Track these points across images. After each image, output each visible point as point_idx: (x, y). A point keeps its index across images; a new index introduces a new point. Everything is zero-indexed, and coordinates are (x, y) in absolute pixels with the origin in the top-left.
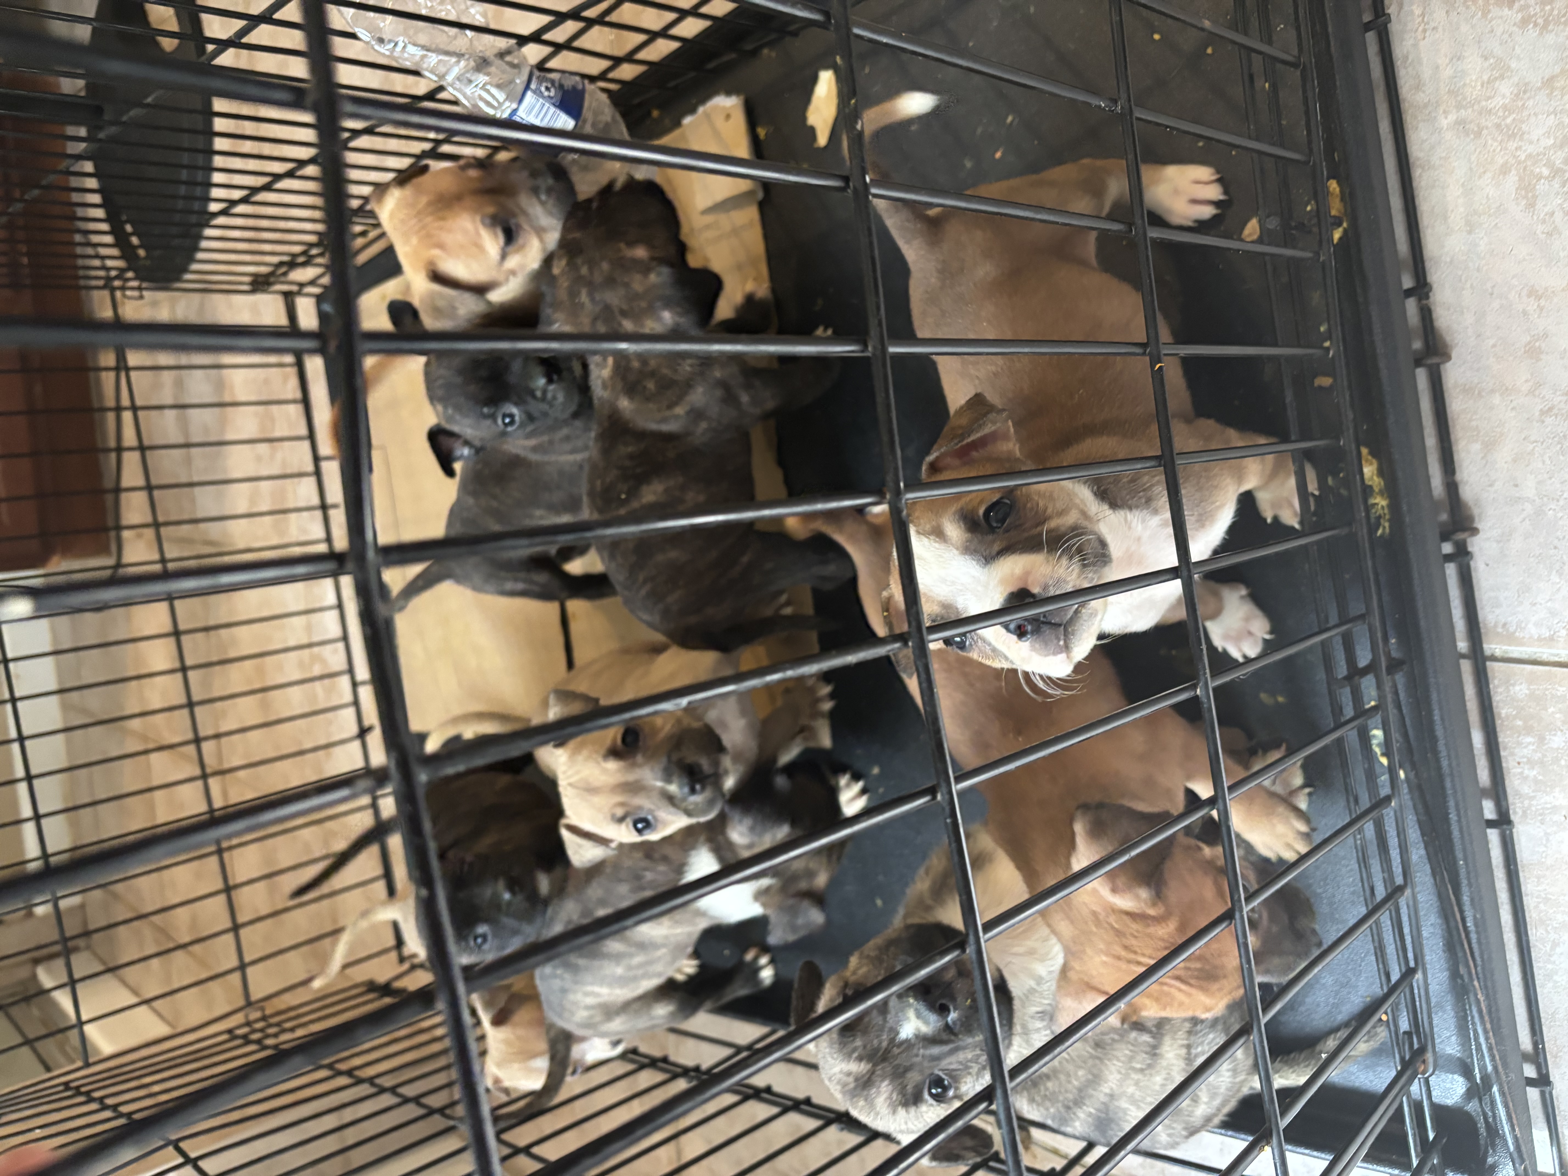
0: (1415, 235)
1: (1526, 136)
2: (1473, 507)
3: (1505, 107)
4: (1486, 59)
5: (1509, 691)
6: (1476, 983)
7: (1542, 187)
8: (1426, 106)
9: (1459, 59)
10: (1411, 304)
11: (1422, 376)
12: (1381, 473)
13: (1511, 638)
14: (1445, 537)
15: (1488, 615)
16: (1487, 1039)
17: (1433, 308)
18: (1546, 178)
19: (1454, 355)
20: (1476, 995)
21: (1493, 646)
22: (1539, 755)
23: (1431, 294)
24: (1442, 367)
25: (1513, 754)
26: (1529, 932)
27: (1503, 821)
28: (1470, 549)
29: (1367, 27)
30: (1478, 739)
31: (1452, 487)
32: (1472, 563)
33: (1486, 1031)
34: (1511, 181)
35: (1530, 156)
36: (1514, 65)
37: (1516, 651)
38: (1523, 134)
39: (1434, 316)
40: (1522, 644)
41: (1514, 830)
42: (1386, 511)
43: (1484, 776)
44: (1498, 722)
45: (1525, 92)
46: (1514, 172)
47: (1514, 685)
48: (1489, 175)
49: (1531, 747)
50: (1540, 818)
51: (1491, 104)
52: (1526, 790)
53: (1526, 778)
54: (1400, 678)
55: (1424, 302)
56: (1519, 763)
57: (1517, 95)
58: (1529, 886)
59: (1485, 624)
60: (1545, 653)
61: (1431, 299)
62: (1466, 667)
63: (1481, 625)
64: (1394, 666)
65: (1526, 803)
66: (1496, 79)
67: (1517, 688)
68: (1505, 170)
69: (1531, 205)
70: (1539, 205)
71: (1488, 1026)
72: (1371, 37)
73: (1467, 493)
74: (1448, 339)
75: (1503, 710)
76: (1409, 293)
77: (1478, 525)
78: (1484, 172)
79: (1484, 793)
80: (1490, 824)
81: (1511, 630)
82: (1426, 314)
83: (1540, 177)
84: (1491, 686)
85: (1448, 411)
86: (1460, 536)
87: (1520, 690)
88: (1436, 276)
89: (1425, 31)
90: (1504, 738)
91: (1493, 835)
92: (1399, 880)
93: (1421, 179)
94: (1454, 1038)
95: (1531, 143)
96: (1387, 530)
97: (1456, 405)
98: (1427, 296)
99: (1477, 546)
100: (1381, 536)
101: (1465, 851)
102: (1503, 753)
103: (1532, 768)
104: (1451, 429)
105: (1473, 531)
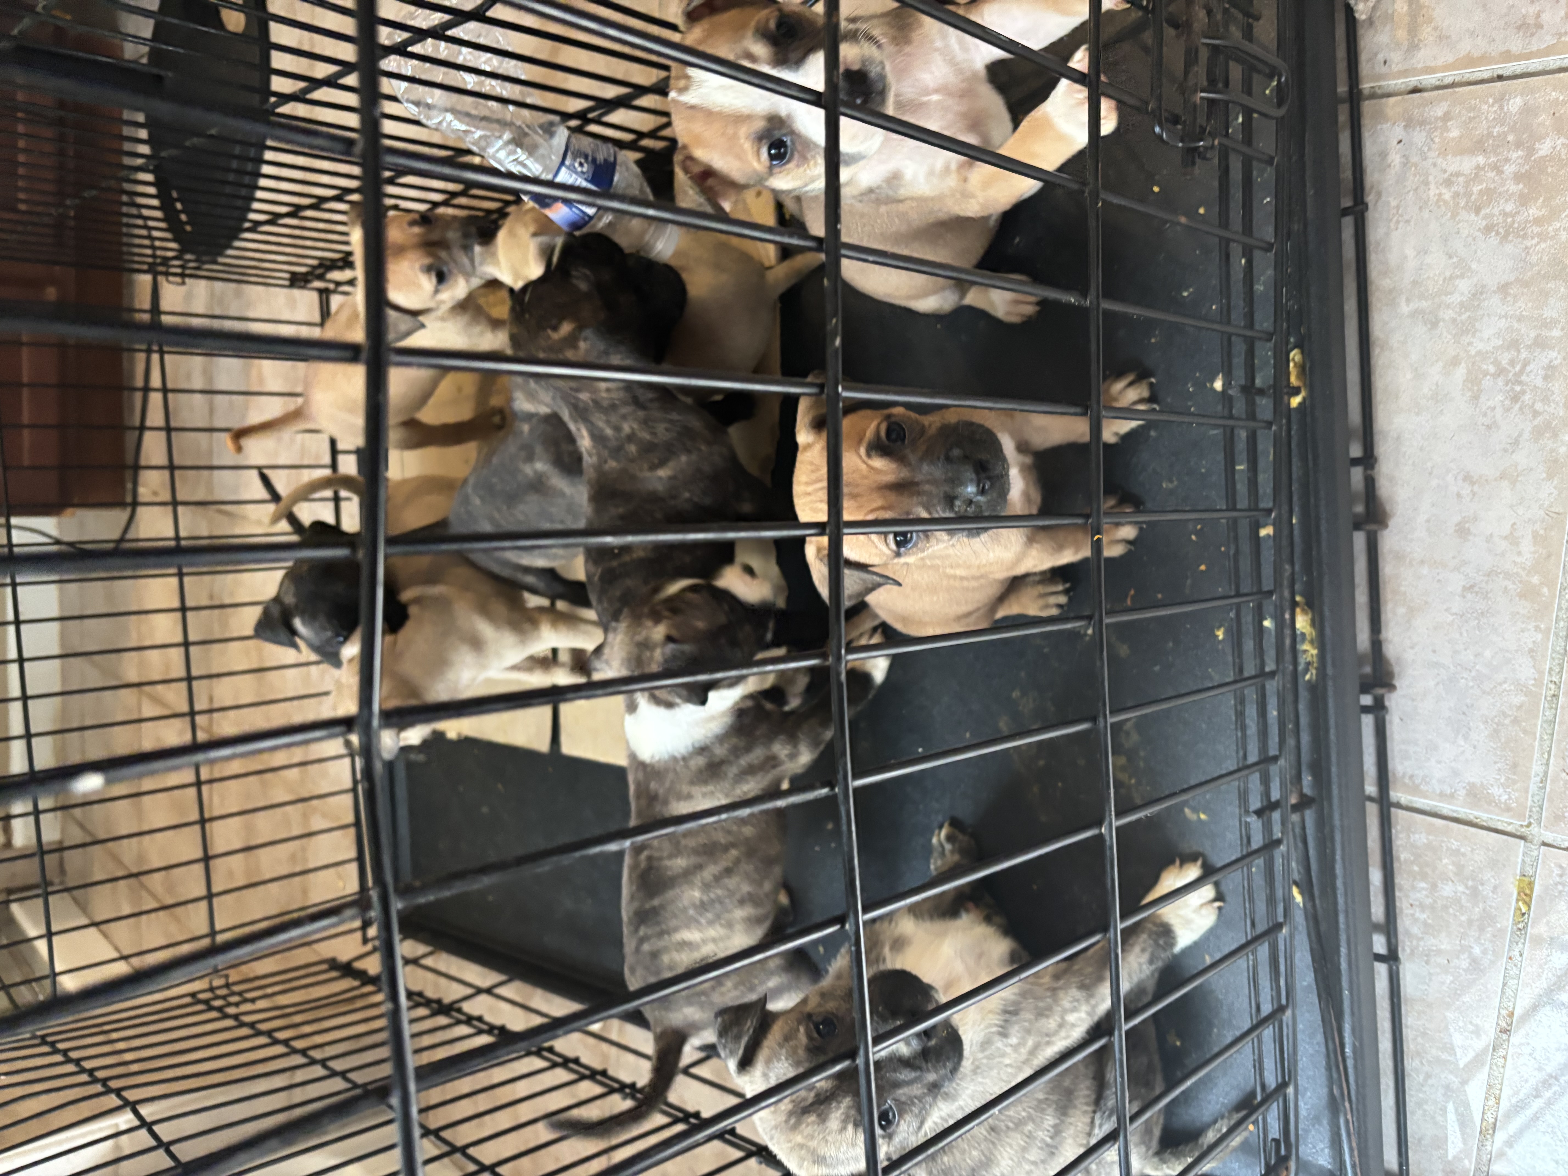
0: (1367, 408)
1: (1478, 334)
2: (1393, 664)
3: (1462, 304)
4: (1450, 257)
5: (1409, 837)
6: (1347, 1104)
7: (1487, 382)
8: (1391, 291)
9: (1426, 253)
10: (1357, 474)
11: (1359, 539)
12: (1313, 624)
13: (1415, 790)
14: (1365, 689)
15: (1398, 765)
16: (1352, 1156)
17: (1376, 477)
18: (1492, 375)
19: (1392, 523)
20: (1346, 1115)
21: (1399, 795)
22: (1431, 900)
23: (1377, 466)
24: (1379, 534)
25: (1407, 896)
26: (1406, 1062)
27: (1391, 957)
28: (1387, 703)
29: (1345, 212)
30: (1376, 877)
31: (1377, 644)
32: (1388, 718)
33: (1351, 1149)
34: (1460, 372)
35: (1479, 353)
36: (1474, 266)
37: (1420, 802)
38: (1476, 331)
39: (1377, 485)
40: (1426, 797)
41: (1401, 968)
42: (1315, 659)
43: (1378, 912)
44: (1396, 865)
45: (1481, 293)
46: (1463, 365)
47: (1414, 833)
48: (1440, 364)
49: (1424, 892)
50: (1425, 958)
51: (1449, 299)
52: (1415, 930)
53: (1416, 920)
54: (1310, 815)
55: (1369, 472)
56: (1411, 905)
57: (1474, 295)
58: (1409, 1020)
59: (1394, 774)
60: (1446, 808)
61: (1376, 470)
62: (1372, 810)
63: (1390, 774)
64: (1304, 803)
65: (1415, 942)
66: (1457, 277)
67: (1417, 836)
68: (1455, 362)
69: (1476, 398)
70: (1483, 398)
71: (1354, 1144)
72: (1348, 222)
73: (1391, 650)
74: (1388, 508)
75: (1402, 853)
76: (1355, 462)
77: (1396, 682)
78: (1437, 361)
79: (1377, 928)
80: (1379, 958)
81: (1417, 782)
82: (1370, 483)
83: (1486, 373)
84: (1393, 831)
85: (1381, 574)
86: (1380, 691)
87: (1420, 838)
88: (1383, 449)
89: (1398, 222)
90: (1400, 880)
91: (1381, 969)
92: (1284, 1002)
93: (1380, 359)
94: (1327, 1151)
95: (1482, 340)
96: (1314, 677)
97: (1387, 569)
98: (1372, 467)
99: (1394, 701)
100: (1309, 681)
101: (1351, 982)
102: (1398, 894)
103: (1423, 911)
104: (1381, 591)
105: (1391, 687)
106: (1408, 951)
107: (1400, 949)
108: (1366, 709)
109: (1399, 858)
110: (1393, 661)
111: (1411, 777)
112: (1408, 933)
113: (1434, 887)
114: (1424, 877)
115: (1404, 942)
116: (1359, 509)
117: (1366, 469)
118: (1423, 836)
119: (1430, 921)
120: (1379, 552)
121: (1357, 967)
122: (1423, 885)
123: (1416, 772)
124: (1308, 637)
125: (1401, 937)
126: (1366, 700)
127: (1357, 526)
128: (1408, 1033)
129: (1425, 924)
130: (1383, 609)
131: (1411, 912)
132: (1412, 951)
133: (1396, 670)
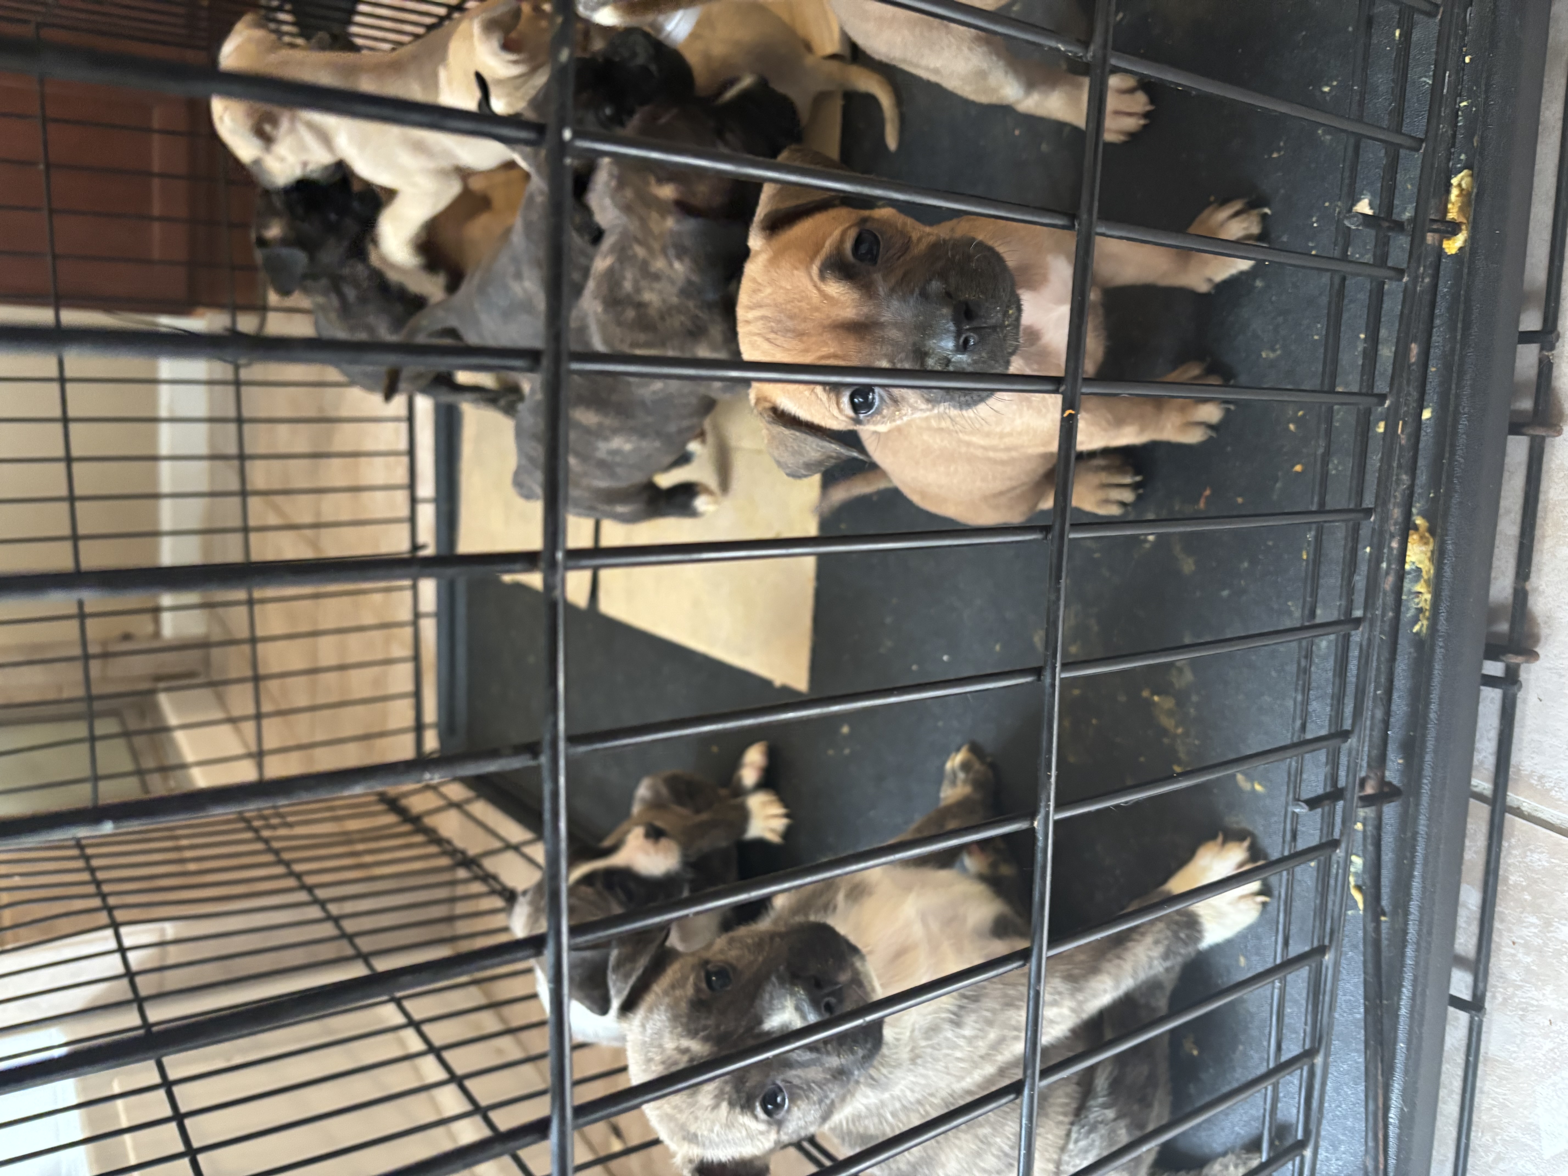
5: (1525, 855)
10: (1528, 353)
11: (1518, 447)
12: (1435, 559)
14: (1495, 654)
15: (1524, 760)
17: (1556, 361)
21: (1521, 798)
22: (1540, 941)
23: (1559, 346)
24: (1548, 440)
25: (1510, 930)
27: (1476, 1005)
28: (1523, 676)
30: (1474, 899)
31: (1521, 595)
32: (1520, 695)
37: (1546, 813)
39: (1555, 372)
40: (1556, 807)
42: (1429, 605)
43: (1465, 942)
47: (1532, 851)
49: (1533, 930)
50: (1521, 1013)
52: (1513, 976)
53: (1517, 962)
55: (1546, 353)
56: (1514, 943)
58: (1487, 1086)
59: (1518, 771)
61: (1557, 352)
62: (1480, 810)
63: (1513, 770)
65: (1510, 990)
67: (1536, 856)
73: (1539, 606)
75: (1512, 875)
76: (1528, 337)
77: (1540, 650)
79: (1461, 962)
80: (1457, 1003)
81: (1548, 785)
82: (1546, 369)
84: (1505, 844)
86: (1515, 659)
87: (1540, 859)
90: (1506, 909)
91: (1458, 1018)
96: (1424, 630)
97: (1553, 492)
98: (1552, 348)
99: (1533, 675)
100: (1417, 634)
101: (1410, 1032)
102: (1497, 925)
103: (1528, 954)
104: (1539, 521)
105: (1531, 654)
106: (1500, 999)
107: (1488, 995)
108: (1490, 681)
109: (1506, 879)
110: (1540, 620)
111: (1541, 777)
112: (1502, 976)
114: (1536, 909)
115: (1495, 986)
116: (1526, 404)
117: (1542, 349)
118: (1545, 857)
119: (1534, 967)
120: (1545, 467)
121: (1422, 1016)
122: (1533, 920)
123: (1549, 772)
124: (1425, 576)
125: (1492, 980)
126: (1495, 668)
127: (1516, 429)
128: (1483, 1102)
129: (1528, 969)
130: (1537, 546)
131: (1513, 951)
132: (1505, 999)
133: (1544, 631)
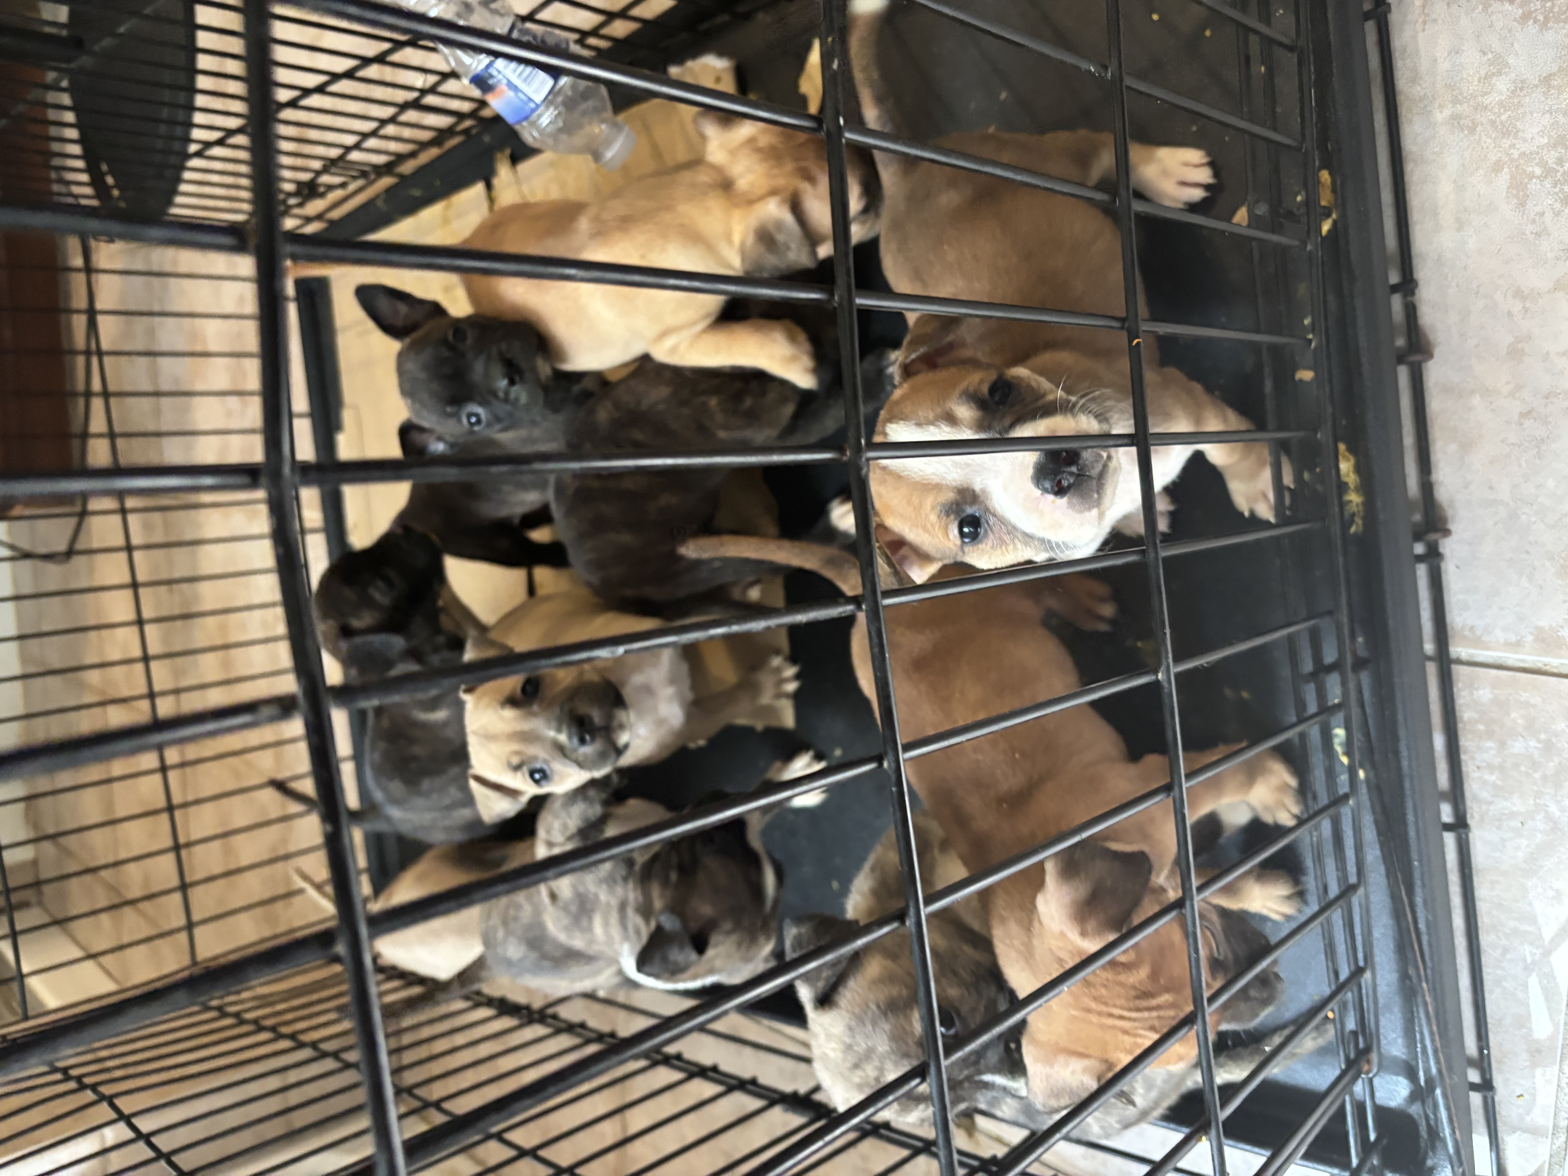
0: (1404, 229)
1: (1520, 134)
2: (1446, 508)
3: (1501, 104)
4: (1484, 53)
5: (1472, 694)
6: (1424, 985)
7: (1534, 186)
8: (1421, 99)
9: (1457, 53)
10: (1397, 302)
11: (1403, 374)
12: (1358, 469)
13: (1478, 643)
14: (1418, 537)
15: (1456, 617)
16: (1433, 1041)
17: (1417, 304)
18: (1538, 178)
19: (1437, 352)
20: (1424, 996)
21: (1459, 649)
22: (1500, 760)
23: (1417, 291)
24: (1424, 365)
25: (1473, 758)
26: (1481, 937)
27: (1460, 825)
28: (1441, 550)
29: (1367, 16)
30: (1439, 742)
31: (1427, 487)
32: (1443, 566)
33: (1432, 1034)
34: (1503, 179)
35: (1523, 154)
36: (1511, 61)
37: (1482, 655)
38: (1518, 132)
39: (1419, 313)
40: (1488, 649)
41: (1471, 835)
42: (1361, 508)
43: (1443, 779)
44: (1460, 726)
45: (1521, 89)
46: (1506, 170)
47: (1477, 689)
48: (1481, 172)
49: (1492, 752)
50: (1497, 823)
51: (1487, 100)
52: (1484, 794)
53: (1485, 783)
54: (1365, 677)
55: (1409, 299)
56: (1478, 768)
57: (1513, 92)
58: (1482, 891)
59: (1453, 628)
60: (1511, 658)
61: (1416, 297)
62: (1431, 669)
63: (1449, 628)
64: (1359, 664)
65: (1484, 808)
66: (1493, 74)
67: (1481, 692)
68: (1497, 168)
69: (1522, 204)
70: (1530, 204)
71: (1435, 1028)
72: (1370, 27)
73: (1442, 494)
74: (1431, 337)
75: (1466, 713)
76: (1394, 289)
77: (1452, 526)
78: (1477, 170)
79: (1443, 796)
80: (1447, 827)
81: (1478, 633)
82: (1411, 311)
83: (1532, 176)
84: (1455, 690)
85: (1428, 410)
86: (1432, 537)
87: (1484, 694)
88: (1423, 272)
89: (1425, 23)
90: (1466, 742)
91: (1449, 839)
92: (1353, 879)
93: (1413, 174)
94: (1400, 1041)
95: (1525, 140)
96: (1361, 529)
97: (1435, 404)
98: (1412, 293)
99: (1449, 547)
100: (1355, 534)
101: (1420, 852)
102: (1463, 757)
103: (1492, 773)
104: (1428, 429)
105: (1444, 531)
106: (1477, 817)
107: (1468, 816)
108: (1419, 559)
109: (1462, 719)
110: (1445, 505)
111: (1472, 628)
112: (1476, 798)
113: (1503, 745)
114: (1490, 734)
115: (1472, 808)
116: (1400, 342)
117: (1406, 296)
118: (1488, 691)
119: (1500, 783)
120: (1425, 386)
121: (1426, 838)
122: (1490, 744)
123: (1477, 623)
124: (1352, 486)
125: (1468, 803)
126: (1419, 549)
127: (1400, 360)
128: (1482, 907)
129: (1495, 786)
130: (1431, 447)
131: (1480, 775)
132: (1482, 817)
133: (1449, 513)
